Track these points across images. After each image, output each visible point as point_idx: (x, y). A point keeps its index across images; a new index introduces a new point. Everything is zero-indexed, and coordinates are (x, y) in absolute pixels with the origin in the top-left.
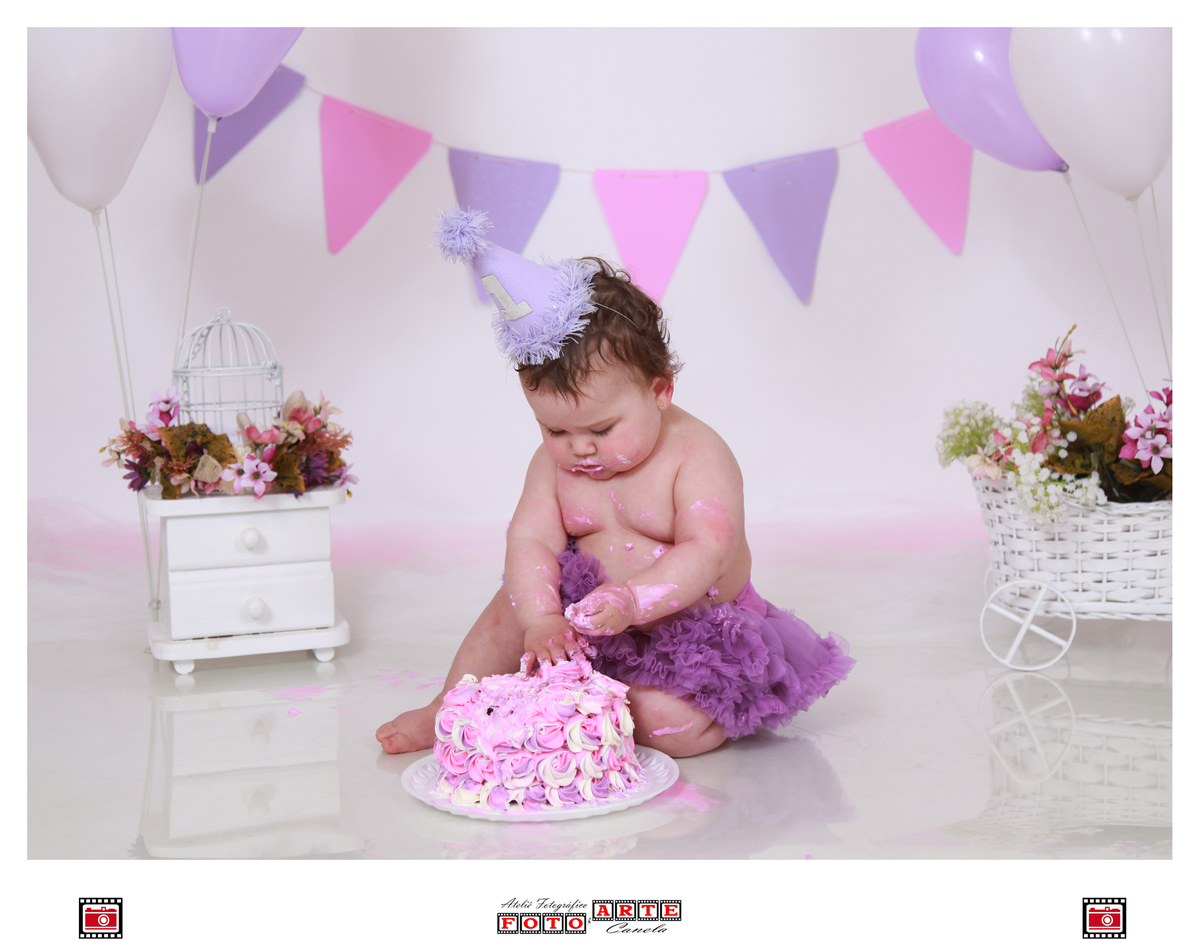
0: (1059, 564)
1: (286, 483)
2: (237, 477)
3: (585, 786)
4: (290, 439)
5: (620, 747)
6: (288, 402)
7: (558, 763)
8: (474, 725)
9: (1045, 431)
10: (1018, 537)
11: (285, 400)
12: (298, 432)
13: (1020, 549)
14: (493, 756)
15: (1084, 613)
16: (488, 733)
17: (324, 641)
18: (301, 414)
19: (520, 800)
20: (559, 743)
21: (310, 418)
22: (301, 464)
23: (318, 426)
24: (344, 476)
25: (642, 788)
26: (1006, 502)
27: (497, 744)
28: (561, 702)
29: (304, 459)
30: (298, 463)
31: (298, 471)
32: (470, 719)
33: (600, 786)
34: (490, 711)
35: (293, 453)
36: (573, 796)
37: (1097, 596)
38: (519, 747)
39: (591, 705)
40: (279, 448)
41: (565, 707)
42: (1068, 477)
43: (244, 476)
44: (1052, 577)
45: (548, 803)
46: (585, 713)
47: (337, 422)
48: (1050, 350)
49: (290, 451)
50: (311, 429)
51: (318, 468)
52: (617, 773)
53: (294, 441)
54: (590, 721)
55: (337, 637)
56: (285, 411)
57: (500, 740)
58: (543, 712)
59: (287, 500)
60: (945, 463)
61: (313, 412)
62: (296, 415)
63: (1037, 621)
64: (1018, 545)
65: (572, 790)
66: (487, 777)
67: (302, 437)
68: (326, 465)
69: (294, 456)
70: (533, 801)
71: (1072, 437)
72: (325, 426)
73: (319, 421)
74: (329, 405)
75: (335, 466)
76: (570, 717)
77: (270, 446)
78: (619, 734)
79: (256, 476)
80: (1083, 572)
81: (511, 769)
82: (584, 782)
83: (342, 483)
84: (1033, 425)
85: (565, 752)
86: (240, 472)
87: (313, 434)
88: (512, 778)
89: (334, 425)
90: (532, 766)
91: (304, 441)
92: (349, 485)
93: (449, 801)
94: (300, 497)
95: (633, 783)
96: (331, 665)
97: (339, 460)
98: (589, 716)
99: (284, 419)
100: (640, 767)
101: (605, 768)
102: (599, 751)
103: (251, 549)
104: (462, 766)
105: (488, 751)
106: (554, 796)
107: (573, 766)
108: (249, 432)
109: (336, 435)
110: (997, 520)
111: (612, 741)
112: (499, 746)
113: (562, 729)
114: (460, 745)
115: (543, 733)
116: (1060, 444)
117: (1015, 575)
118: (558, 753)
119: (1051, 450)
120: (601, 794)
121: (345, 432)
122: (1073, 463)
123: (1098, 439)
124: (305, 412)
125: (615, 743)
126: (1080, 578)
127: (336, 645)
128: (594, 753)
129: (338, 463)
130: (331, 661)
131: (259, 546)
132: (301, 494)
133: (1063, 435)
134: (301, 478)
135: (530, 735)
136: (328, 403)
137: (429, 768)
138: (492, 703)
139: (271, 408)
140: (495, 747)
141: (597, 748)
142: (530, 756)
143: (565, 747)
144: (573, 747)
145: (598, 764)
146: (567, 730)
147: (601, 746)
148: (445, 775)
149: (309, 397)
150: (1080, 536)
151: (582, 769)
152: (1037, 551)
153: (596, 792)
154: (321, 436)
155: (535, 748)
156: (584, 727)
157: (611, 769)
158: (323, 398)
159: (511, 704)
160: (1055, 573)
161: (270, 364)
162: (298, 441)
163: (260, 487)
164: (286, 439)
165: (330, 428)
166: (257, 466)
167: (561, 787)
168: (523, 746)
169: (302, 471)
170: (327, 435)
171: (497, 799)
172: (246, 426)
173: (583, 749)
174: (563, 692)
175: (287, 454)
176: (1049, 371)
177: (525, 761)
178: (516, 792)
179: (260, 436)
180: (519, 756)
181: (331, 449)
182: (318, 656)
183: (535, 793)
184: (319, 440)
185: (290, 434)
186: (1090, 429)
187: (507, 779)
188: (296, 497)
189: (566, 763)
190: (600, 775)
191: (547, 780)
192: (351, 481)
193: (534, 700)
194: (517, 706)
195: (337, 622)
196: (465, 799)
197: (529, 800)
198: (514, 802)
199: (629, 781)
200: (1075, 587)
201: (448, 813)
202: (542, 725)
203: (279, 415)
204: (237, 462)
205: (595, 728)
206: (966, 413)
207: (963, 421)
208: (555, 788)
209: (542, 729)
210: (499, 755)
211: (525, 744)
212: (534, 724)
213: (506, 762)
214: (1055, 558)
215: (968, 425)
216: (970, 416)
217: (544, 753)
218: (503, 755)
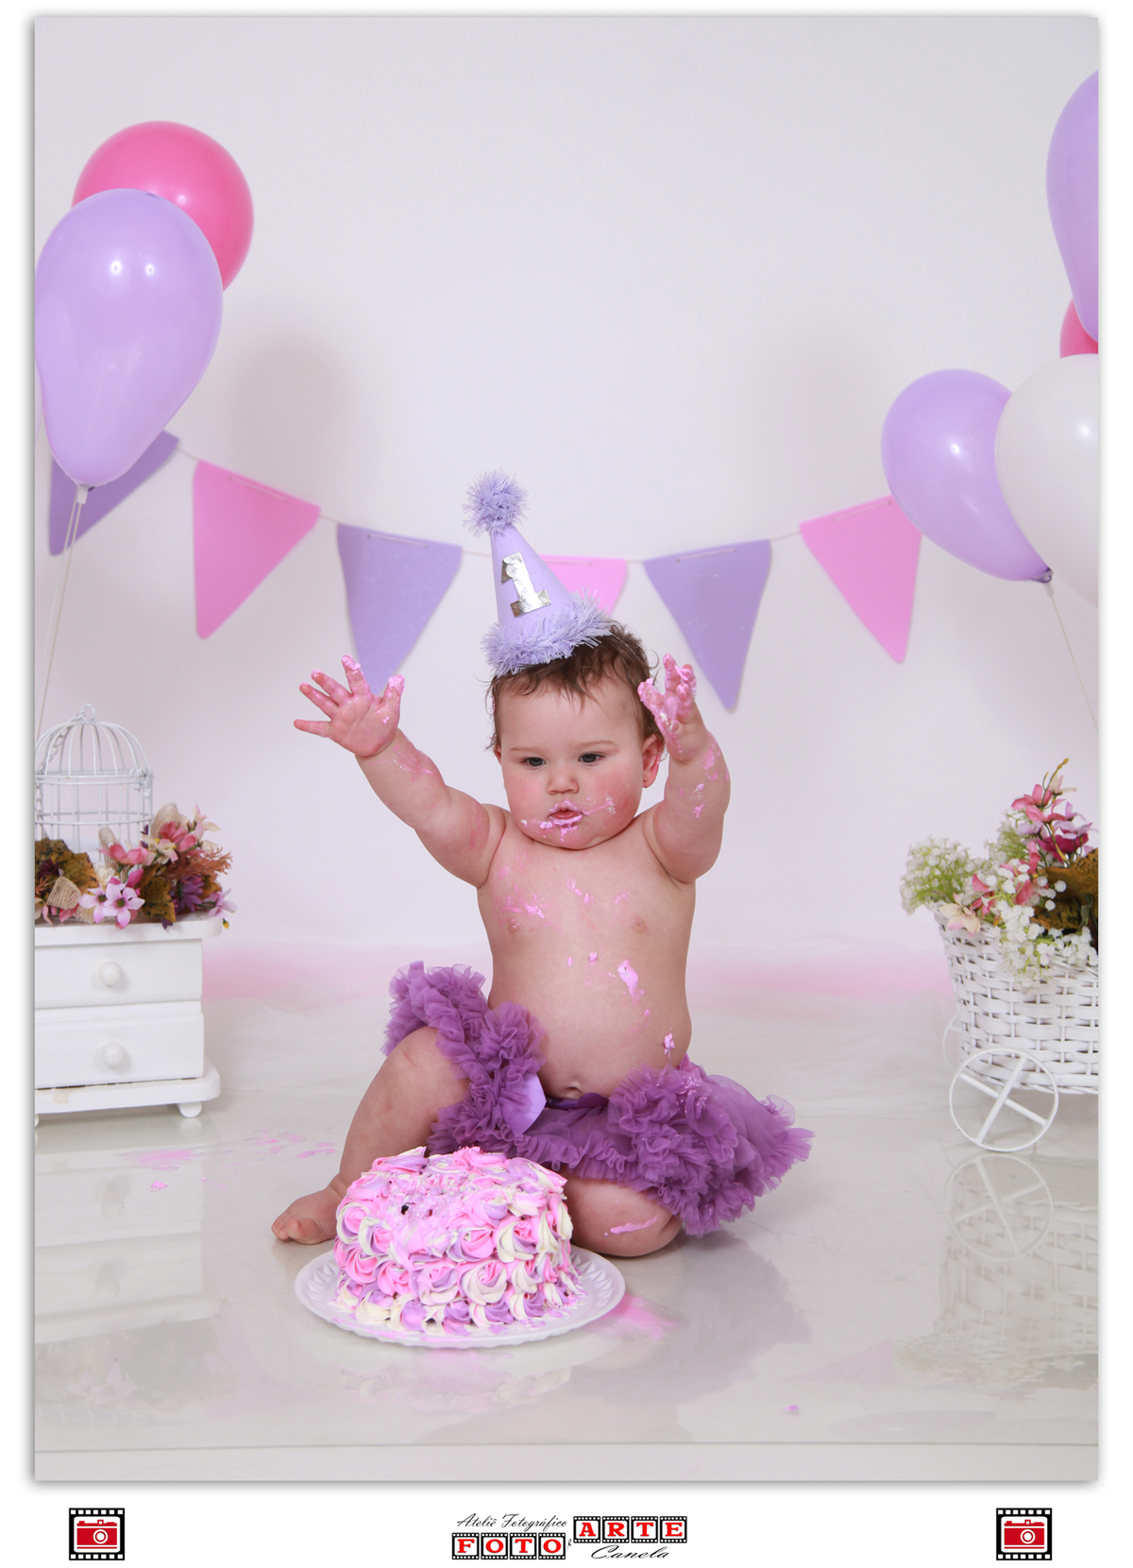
0: (1039, 1032)
1: (153, 911)
2: (98, 904)
3: (517, 1303)
4: (159, 860)
5: (558, 1255)
6: (157, 816)
7: (485, 1275)
8: (386, 1227)
9: (1032, 879)
10: (993, 998)
11: (155, 813)
12: (169, 851)
13: (995, 1012)
14: (408, 1265)
15: (1066, 1087)
16: (404, 1236)
17: (189, 1094)
18: (173, 830)
19: (440, 1317)
20: (485, 1251)
21: (183, 835)
22: (172, 889)
23: (192, 845)
24: (220, 903)
25: (582, 1304)
26: (982, 957)
27: (414, 1251)
28: (491, 1202)
29: (175, 882)
30: (168, 888)
31: (169, 898)
32: (382, 1218)
33: (533, 1303)
34: (404, 1209)
35: (162, 875)
36: (502, 1315)
38: (440, 1255)
39: (526, 1205)
40: (147, 869)
41: (496, 1207)
42: (1055, 933)
43: (106, 903)
44: (1031, 1044)
45: (472, 1322)
46: (517, 1214)
47: (213, 841)
48: (1035, 786)
49: (159, 873)
50: (184, 847)
51: (192, 893)
52: (553, 1286)
53: (165, 862)
54: (525, 1224)
55: (205, 1090)
56: (155, 826)
57: (418, 1247)
58: (470, 1214)
59: (154, 931)
60: (909, 908)
61: (187, 828)
62: (167, 832)
63: (1014, 1095)
64: (993, 1007)
65: (502, 1308)
66: (400, 1289)
67: (174, 858)
68: (201, 891)
69: (164, 879)
70: (455, 1320)
71: (1060, 886)
72: (200, 845)
73: (193, 838)
74: (205, 821)
75: (210, 892)
76: (500, 1220)
77: (135, 869)
78: (557, 1238)
79: (121, 903)
80: (1066, 1040)
81: (429, 1282)
82: (515, 1297)
83: (218, 911)
84: (1020, 873)
85: (494, 1261)
86: (102, 898)
87: (186, 853)
88: (431, 1292)
89: (210, 843)
90: (454, 1279)
91: (176, 862)
92: (225, 914)
93: (353, 1316)
94: (169, 928)
95: (570, 1297)
96: (197, 1122)
97: (215, 884)
98: (523, 1218)
99: (153, 836)
100: (576, 1275)
101: (541, 1279)
102: (533, 1261)
103: (109, 986)
104: (370, 1274)
105: (402, 1259)
106: (480, 1315)
107: (503, 1279)
108: (113, 851)
109: (213, 855)
110: (969, 977)
111: (548, 1249)
112: (417, 1253)
113: (491, 1235)
114: (367, 1249)
115: (469, 1238)
116: (1046, 895)
117: (987, 1040)
118: (486, 1264)
119: (1036, 901)
120: (534, 1312)
121: (224, 853)
122: (1059, 916)
123: (1090, 890)
124: (177, 828)
125: (553, 1251)
126: (1063, 1046)
127: (204, 1099)
128: (527, 1263)
129: (213, 888)
130: (197, 1117)
131: (120, 983)
132: (171, 924)
133: (1051, 884)
134: (172, 905)
135: (454, 1241)
136: (204, 818)
137: (326, 1270)
138: (407, 1199)
139: (138, 823)
140: (411, 1255)
141: (531, 1257)
142: (452, 1266)
143: (494, 1256)
144: (504, 1257)
145: (532, 1277)
146: (498, 1235)
147: (536, 1255)
148: (347, 1283)
149: (181, 811)
150: (1065, 1000)
151: (514, 1282)
152: (1015, 1014)
153: (528, 1310)
154: (197, 855)
155: (459, 1257)
156: (517, 1232)
157: (547, 1281)
158: (199, 813)
159: (429, 1202)
160: (1035, 1040)
161: (139, 772)
162: (170, 861)
163: (124, 915)
164: (156, 859)
165: (206, 847)
166: (122, 892)
167: (488, 1304)
168: (445, 1254)
169: (173, 898)
170: (202, 855)
171: (412, 1318)
172: (110, 844)
173: (516, 1259)
174: (493, 1189)
175: (156, 877)
176: (1034, 809)
177: (446, 1272)
178: (435, 1309)
179: (125, 856)
180: (439, 1266)
181: (207, 873)
182: (183, 1111)
183: (458, 1311)
184: (193, 862)
185: (160, 854)
186: (1081, 879)
187: (424, 1293)
188: (165, 927)
189: (494, 1276)
190: (534, 1290)
191: (472, 1296)
192: (227, 909)
193: (459, 1197)
194: (437, 1205)
195: (206, 1073)
196: (372, 1316)
197: (450, 1319)
198: (431, 1321)
199: (566, 1294)
200: (1056, 1057)
201: (352, 1333)
202: (468, 1230)
203: (146, 828)
204: (98, 886)
205: (530, 1233)
206: (936, 852)
207: (932, 862)
208: (481, 1306)
209: (467, 1234)
210: (416, 1264)
211: (447, 1252)
212: (458, 1228)
213: (423, 1272)
214: (1035, 1023)
215: (937, 867)
216: (940, 857)
217: (469, 1263)
218: (420, 1265)
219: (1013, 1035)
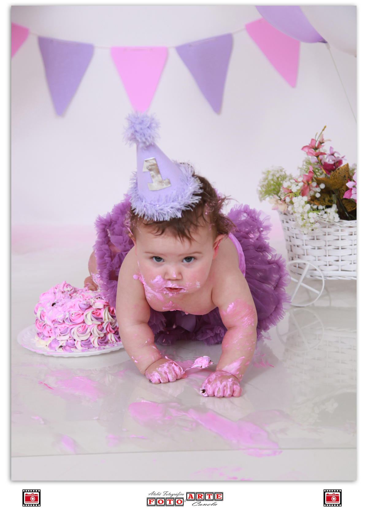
0: (317, 252)
3: (95, 340)
7: (81, 329)
8: (45, 311)
9: (309, 184)
10: (297, 238)
13: (298, 244)
15: (330, 277)
16: (49, 315)
19: (64, 345)
20: (81, 320)
26: (290, 220)
33: (103, 341)
34: (53, 305)
36: (88, 345)
37: (336, 268)
38: (62, 322)
42: (321, 207)
44: (314, 258)
45: (75, 347)
46: (94, 307)
48: (313, 140)
52: (112, 334)
58: (73, 306)
64: (297, 242)
65: (89, 342)
70: (69, 346)
71: (322, 186)
76: (87, 309)
80: (329, 256)
81: (59, 332)
82: (93, 338)
88: (60, 335)
90: (68, 331)
98: (97, 309)
101: (105, 332)
102: (101, 325)
105: (49, 323)
106: (78, 345)
111: (108, 320)
112: (54, 321)
115: (73, 315)
116: (316, 190)
117: (296, 257)
118: (81, 325)
119: (312, 193)
120: (102, 344)
122: (324, 199)
123: (336, 187)
125: (110, 321)
126: (328, 259)
128: (99, 325)
133: (318, 185)
135: (67, 316)
140: (52, 321)
141: (100, 323)
142: (67, 326)
143: (84, 322)
146: (85, 315)
147: (103, 322)
150: (328, 238)
151: (93, 333)
152: (306, 245)
153: (100, 343)
155: (69, 323)
156: (93, 313)
157: (109, 333)
160: (315, 257)
167: (82, 341)
168: (64, 321)
171: (54, 346)
173: (93, 324)
176: (312, 150)
177: (65, 328)
178: (63, 342)
180: (62, 326)
183: (70, 343)
186: (331, 182)
187: (58, 336)
190: (102, 336)
191: (75, 337)
198: (61, 347)
200: (325, 264)
202: (73, 312)
206: (271, 173)
207: (270, 177)
208: (79, 341)
209: (73, 314)
210: (55, 325)
211: (65, 320)
212: (69, 312)
213: (57, 328)
214: (315, 249)
215: (272, 180)
216: (273, 175)
217: (73, 325)
218: (56, 325)
219: (306, 254)
